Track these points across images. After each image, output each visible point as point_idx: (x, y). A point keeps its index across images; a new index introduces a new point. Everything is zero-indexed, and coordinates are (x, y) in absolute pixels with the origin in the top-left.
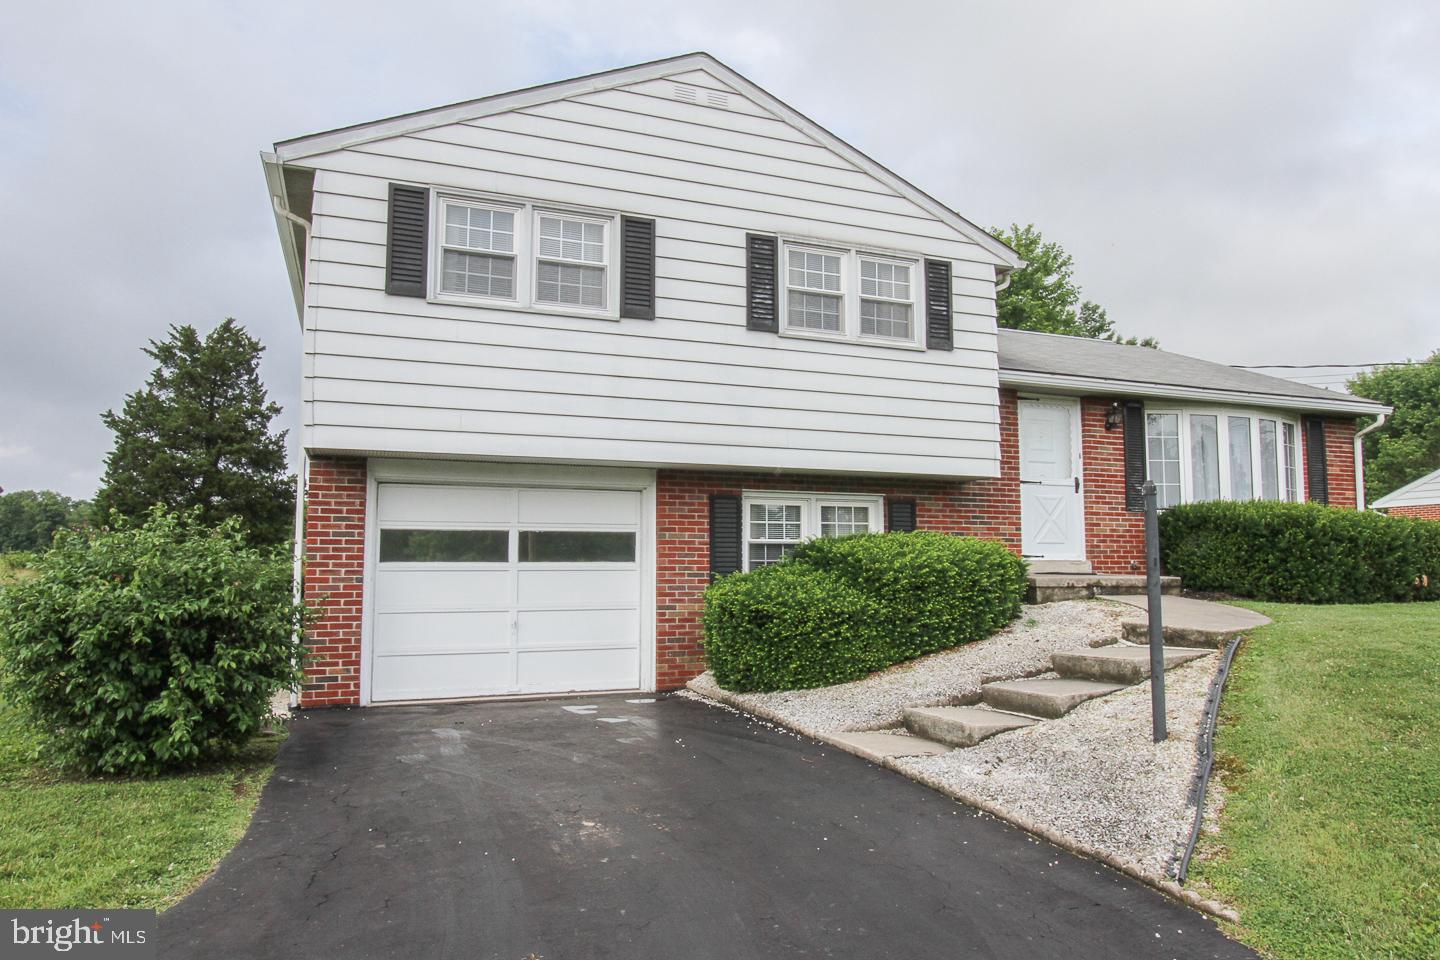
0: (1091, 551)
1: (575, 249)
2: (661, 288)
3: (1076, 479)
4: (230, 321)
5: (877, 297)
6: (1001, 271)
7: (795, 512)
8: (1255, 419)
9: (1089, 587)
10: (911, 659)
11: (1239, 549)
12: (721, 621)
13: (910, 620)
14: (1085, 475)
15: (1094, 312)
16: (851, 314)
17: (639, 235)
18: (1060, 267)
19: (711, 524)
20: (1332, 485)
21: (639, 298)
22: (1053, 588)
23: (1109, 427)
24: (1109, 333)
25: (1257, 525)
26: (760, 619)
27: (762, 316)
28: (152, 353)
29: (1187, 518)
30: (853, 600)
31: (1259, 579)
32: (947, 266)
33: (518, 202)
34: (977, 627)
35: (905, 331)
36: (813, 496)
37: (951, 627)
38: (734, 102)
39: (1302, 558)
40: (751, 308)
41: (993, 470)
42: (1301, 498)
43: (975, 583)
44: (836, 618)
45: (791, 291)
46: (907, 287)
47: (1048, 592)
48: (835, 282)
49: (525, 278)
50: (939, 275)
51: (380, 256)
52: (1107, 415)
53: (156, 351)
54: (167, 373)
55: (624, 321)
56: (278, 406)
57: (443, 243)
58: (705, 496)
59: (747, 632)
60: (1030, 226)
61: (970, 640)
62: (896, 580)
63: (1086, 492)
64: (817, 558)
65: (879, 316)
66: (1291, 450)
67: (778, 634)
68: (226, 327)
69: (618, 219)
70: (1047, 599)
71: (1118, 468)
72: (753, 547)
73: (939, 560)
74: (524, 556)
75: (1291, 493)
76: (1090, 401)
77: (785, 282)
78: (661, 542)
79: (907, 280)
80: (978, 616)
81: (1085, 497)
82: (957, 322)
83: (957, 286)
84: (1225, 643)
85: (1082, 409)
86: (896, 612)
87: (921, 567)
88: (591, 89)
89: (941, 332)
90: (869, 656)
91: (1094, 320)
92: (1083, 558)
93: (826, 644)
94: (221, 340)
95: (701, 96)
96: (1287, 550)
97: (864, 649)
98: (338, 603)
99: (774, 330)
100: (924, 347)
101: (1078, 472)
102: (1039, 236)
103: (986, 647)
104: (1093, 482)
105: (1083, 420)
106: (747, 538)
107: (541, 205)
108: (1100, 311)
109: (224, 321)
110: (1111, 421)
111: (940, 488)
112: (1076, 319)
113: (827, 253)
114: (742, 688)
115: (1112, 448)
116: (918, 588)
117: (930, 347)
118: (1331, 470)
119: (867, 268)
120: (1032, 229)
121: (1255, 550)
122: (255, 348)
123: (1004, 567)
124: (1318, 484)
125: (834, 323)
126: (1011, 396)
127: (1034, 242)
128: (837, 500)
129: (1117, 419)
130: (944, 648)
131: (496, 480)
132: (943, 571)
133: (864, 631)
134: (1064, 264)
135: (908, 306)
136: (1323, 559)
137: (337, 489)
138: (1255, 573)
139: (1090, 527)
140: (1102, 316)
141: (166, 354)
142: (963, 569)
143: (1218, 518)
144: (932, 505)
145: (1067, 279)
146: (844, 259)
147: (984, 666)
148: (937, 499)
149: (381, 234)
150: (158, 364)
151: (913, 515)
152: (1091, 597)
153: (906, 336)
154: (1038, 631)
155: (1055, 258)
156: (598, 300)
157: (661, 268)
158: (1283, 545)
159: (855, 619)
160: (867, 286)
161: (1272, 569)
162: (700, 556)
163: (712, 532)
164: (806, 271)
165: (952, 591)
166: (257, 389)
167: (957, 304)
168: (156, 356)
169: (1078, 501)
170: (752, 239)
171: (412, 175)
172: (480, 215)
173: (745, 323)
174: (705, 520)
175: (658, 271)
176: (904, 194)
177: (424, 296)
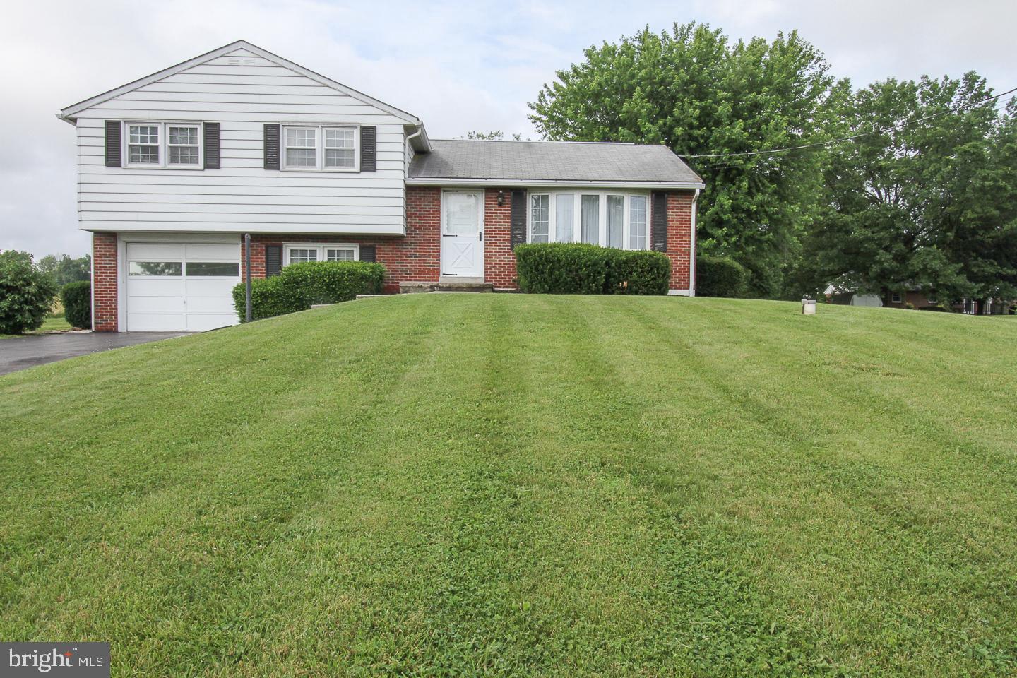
0: (487, 272)
1: (183, 140)
2: (223, 154)
3: (480, 234)
5: (335, 148)
7: (313, 253)
9: (483, 287)
14: (485, 231)
16: (321, 157)
17: (212, 130)
19: (267, 259)
20: (672, 232)
21: (213, 159)
22: (410, 287)
23: (501, 204)
27: (271, 163)
32: (374, 128)
33: (159, 121)
35: (352, 164)
36: (321, 245)
38: (258, 61)
40: (266, 159)
42: (648, 241)
45: (286, 149)
47: (407, 289)
48: (312, 142)
49: (163, 155)
50: (368, 134)
51: (103, 151)
55: (207, 170)
57: (129, 143)
58: (264, 246)
63: (485, 240)
65: (335, 157)
66: (642, 213)
69: (203, 124)
71: (507, 229)
74: (189, 273)
75: (639, 238)
76: (489, 190)
77: (283, 145)
78: (242, 267)
79: (351, 138)
81: (485, 243)
82: (379, 156)
83: (379, 138)
85: (487, 195)
88: (189, 66)
89: (369, 163)
92: (481, 274)
95: (241, 61)
98: (107, 291)
99: (277, 168)
100: (359, 171)
101: (482, 229)
104: (490, 236)
105: (486, 201)
106: (287, 265)
107: (167, 122)
110: (502, 201)
111: (391, 239)
113: (308, 129)
115: (503, 218)
117: (362, 170)
118: (671, 224)
119: (330, 134)
125: (312, 163)
126: (436, 191)
128: (336, 247)
129: (507, 200)
135: (351, 151)
137: (105, 245)
139: (487, 258)
144: (387, 248)
146: (315, 131)
148: (388, 246)
149: (102, 142)
151: (374, 253)
153: (348, 165)
156: (195, 161)
157: (223, 144)
160: (330, 142)
162: (261, 273)
163: (267, 262)
164: (296, 138)
167: (379, 147)
169: (480, 246)
170: (267, 127)
171: (114, 116)
172: (144, 129)
173: (263, 166)
174: (264, 257)
175: (222, 146)
176: (351, 94)
177: (120, 166)
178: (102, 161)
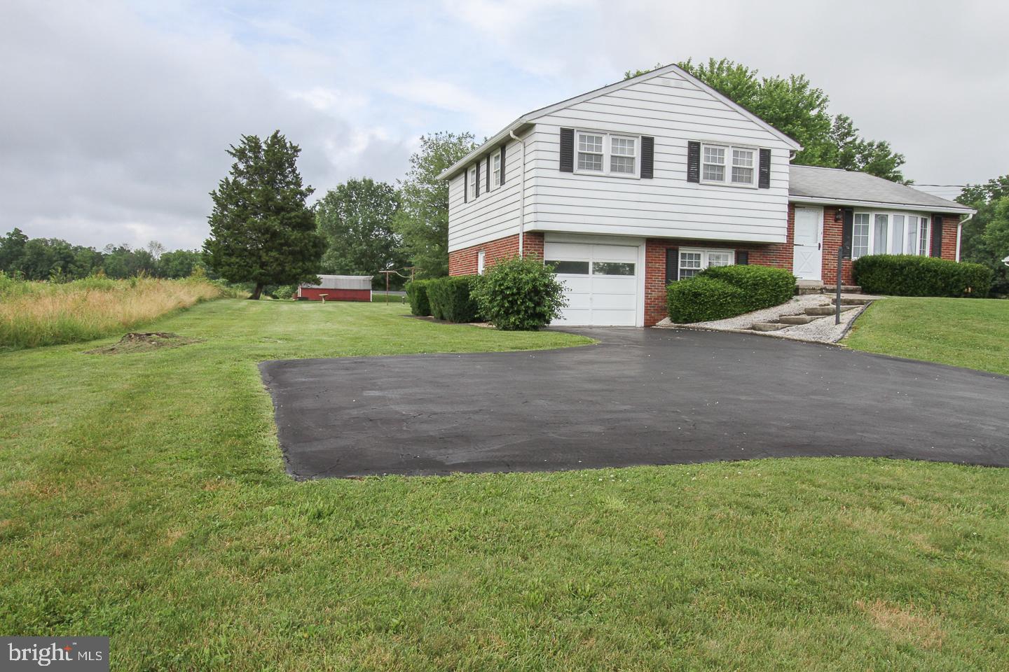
0: (824, 276)
1: (623, 150)
2: (656, 165)
3: (820, 244)
4: (278, 132)
5: (739, 166)
6: (792, 152)
7: (698, 256)
8: (907, 217)
9: (821, 289)
10: (751, 311)
11: (888, 275)
12: (679, 297)
13: (752, 297)
14: (823, 242)
15: (845, 122)
16: (728, 174)
17: (648, 144)
18: (820, 104)
19: (666, 260)
20: (944, 247)
21: (647, 171)
22: (806, 290)
23: (836, 220)
24: (853, 138)
25: (896, 264)
26: (696, 295)
27: (693, 176)
28: (231, 153)
29: (867, 262)
30: (730, 289)
31: (895, 288)
32: (769, 151)
33: (605, 132)
34: (777, 301)
35: (749, 180)
36: (706, 250)
37: (767, 300)
38: (685, 84)
39: (913, 279)
40: (689, 172)
41: (784, 240)
42: (927, 254)
43: (777, 284)
44: (725, 295)
45: (704, 165)
46: (751, 161)
47: (804, 291)
48: (722, 160)
49: (606, 163)
50: (765, 155)
51: (557, 156)
52: (836, 215)
53: (234, 152)
54: (242, 166)
55: (642, 179)
56: (312, 188)
57: (580, 150)
58: (665, 249)
59: (691, 300)
60: (802, 76)
61: (773, 306)
62: (748, 282)
63: (823, 249)
64: (712, 273)
65: (740, 175)
66: (925, 231)
67: (703, 300)
68: (275, 136)
69: (640, 137)
70: (803, 294)
71: (839, 239)
72: (681, 270)
73: (763, 275)
74: (595, 272)
75: (922, 252)
76: (827, 208)
77: (702, 162)
78: (647, 267)
79: (751, 158)
80: (777, 297)
81: (823, 252)
82: (772, 176)
83: (773, 160)
84: (867, 303)
85: (824, 212)
86: (747, 293)
87: (757, 277)
88: (631, 84)
89: (765, 181)
90: (737, 309)
91: (844, 128)
92: (820, 279)
93: (721, 304)
94: (273, 144)
95: (673, 83)
96: (907, 275)
97: (734, 307)
99: (698, 181)
100: (757, 187)
101: (820, 240)
102: (807, 83)
103: (779, 307)
104: (827, 246)
105: (824, 217)
106: (679, 267)
107: (613, 133)
108: (849, 121)
109: (273, 133)
110: (837, 217)
111: (759, 247)
112: (831, 126)
113: (718, 149)
114: (686, 321)
115: (837, 229)
116: (755, 285)
117: (760, 187)
118: (944, 241)
119: (735, 153)
120: (804, 78)
121: (894, 275)
122: (296, 150)
123: (788, 278)
124: (936, 247)
125: (721, 178)
126: (793, 206)
127: (804, 87)
128: (716, 252)
129: (840, 216)
130: (763, 308)
131: (587, 242)
132: (765, 279)
133: (735, 300)
134: (824, 101)
135: (752, 169)
136: (922, 279)
137: (532, 244)
138: (893, 285)
139: (824, 265)
140: (850, 125)
141: (241, 154)
142: (773, 278)
143: (880, 261)
144: (755, 254)
145: (824, 111)
146: (726, 150)
147: (779, 312)
148: (757, 252)
149: (558, 148)
150: (236, 160)
151: (747, 258)
152: (822, 293)
153: (750, 182)
154: (799, 303)
155: (818, 97)
156: (632, 171)
157: (656, 157)
158: (905, 273)
159: (733, 295)
160: (735, 161)
161: (900, 283)
162: (662, 273)
163: (667, 264)
164: (710, 155)
165: (768, 286)
166: (297, 177)
167: (772, 168)
168: (234, 155)
169: (819, 254)
170: (691, 143)
171: (568, 124)
172: (591, 138)
173: (686, 179)
174: (664, 259)
175: (655, 159)
176: (753, 120)
177: (572, 172)
178: (557, 165)
